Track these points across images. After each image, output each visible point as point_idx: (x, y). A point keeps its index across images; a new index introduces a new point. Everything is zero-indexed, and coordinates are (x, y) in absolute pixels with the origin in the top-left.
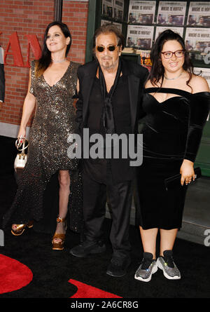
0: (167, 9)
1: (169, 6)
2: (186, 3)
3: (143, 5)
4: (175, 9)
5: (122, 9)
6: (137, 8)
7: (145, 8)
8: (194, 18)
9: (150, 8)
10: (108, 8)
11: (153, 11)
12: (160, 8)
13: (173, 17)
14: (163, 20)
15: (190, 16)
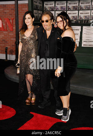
0: (59, 4)
1: (60, 3)
2: (66, 1)
3: (50, 3)
4: (62, 4)
5: (41, 5)
6: (47, 4)
7: (50, 4)
8: (70, 7)
9: (52, 4)
10: (36, 5)
11: (53, 5)
12: (56, 4)
13: (61, 7)
14: (58, 9)
15: (68, 6)
